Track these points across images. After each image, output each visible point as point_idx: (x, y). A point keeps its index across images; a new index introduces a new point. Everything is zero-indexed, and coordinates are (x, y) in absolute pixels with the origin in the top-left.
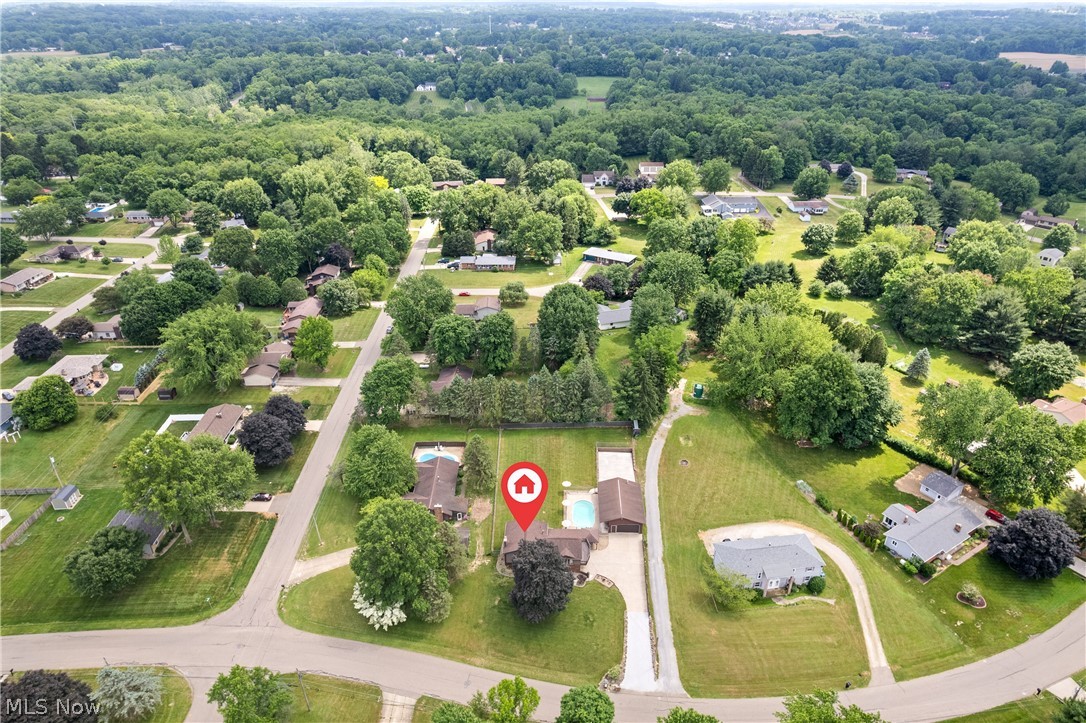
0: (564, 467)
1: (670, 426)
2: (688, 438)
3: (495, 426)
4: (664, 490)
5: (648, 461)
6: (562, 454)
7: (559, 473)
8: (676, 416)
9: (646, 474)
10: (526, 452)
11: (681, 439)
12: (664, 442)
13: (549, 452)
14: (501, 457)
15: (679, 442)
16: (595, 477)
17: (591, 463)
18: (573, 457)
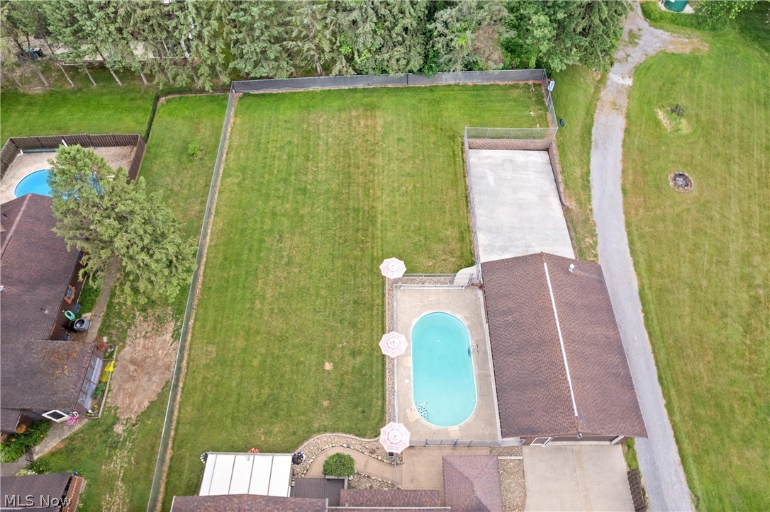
0: (386, 199)
1: (629, 82)
2: (676, 111)
3: (214, 89)
4: (650, 268)
5: (594, 177)
6: (379, 161)
7: (372, 220)
8: (637, 56)
9: (596, 217)
10: (290, 157)
11: (661, 115)
12: (621, 122)
13: (347, 155)
14: (226, 174)
15: (658, 123)
16: (466, 234)
17: (454, 184)
18: (408, 168)
